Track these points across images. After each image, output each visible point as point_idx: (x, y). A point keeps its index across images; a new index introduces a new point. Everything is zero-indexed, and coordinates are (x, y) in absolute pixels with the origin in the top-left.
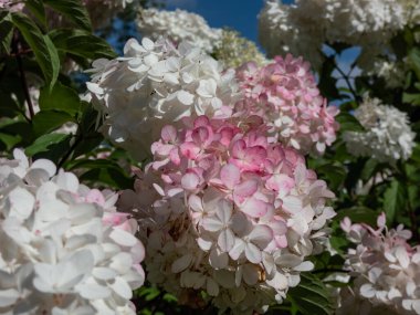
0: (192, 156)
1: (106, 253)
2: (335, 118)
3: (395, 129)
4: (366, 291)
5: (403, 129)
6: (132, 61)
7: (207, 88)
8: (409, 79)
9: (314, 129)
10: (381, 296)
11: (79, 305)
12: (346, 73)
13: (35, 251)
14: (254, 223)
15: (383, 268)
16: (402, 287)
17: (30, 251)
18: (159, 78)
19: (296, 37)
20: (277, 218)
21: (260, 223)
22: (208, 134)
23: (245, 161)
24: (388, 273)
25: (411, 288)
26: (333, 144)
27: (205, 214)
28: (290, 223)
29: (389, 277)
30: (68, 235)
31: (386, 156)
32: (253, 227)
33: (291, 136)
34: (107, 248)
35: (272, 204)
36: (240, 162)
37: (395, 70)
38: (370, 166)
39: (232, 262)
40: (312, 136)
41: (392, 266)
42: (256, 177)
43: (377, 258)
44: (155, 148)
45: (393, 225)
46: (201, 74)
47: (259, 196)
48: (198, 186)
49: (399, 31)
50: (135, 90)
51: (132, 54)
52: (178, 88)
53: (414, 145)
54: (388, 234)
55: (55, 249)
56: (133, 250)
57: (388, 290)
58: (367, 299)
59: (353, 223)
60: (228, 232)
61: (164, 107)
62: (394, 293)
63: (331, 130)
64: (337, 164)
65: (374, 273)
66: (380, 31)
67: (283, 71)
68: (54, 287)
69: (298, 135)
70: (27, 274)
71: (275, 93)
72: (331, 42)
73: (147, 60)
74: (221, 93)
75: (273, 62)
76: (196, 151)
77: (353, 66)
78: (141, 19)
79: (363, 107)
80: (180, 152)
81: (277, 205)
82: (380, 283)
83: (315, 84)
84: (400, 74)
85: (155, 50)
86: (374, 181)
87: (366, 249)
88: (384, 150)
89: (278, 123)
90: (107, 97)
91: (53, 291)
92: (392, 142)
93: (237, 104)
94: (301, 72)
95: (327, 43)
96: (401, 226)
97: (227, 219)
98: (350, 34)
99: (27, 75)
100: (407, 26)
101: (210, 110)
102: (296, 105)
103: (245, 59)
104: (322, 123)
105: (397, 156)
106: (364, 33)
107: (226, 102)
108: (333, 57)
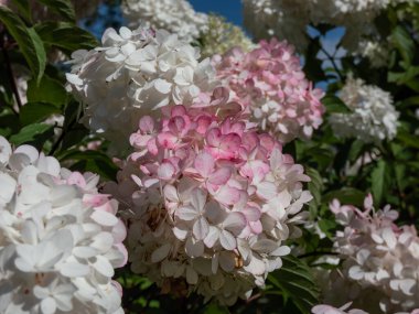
0: (169, 146)
1: (87, 233)
2: (321, 100)
3: (378, 109)
4: (355, 274)
5: (387, 109)
6: (110, 51)
7: (184, 76)
8: (393, 58)
9: (300, 113)
10: (370, 277)
11: (60, 283)
12: (331, 54)
13: (17, 233)
14: (228, 210)
15: (370, 250)
16: (389, 268)
17: (12, 233)
18: (137, 67)
19: (280, 20)
20: (252, 204)
21: (234, 210)
22: (184, 124)
23: (221, 149)
24: (376, 254)
25: (398, 269)
26: (320, 127)
27: (181, 203)
28: (265, 208)
29: (377, 259)
30: (49, 216)
31: (371, 137)
32: (227, 215)
33: (279, 120)
34: (88, 228)
35: (245, 191)
36: (216, 151)
37: (379, 50)
38: (356, 148)
39: (207, 250)
40: (299, 120)
41: (379, 247)
42: (230, 164)
43: (364, 240)
44: (134, 139)
45: (380, 205)
46: (178, 62)
47: (233, 183)
48: (173, 176)
49: (382, 10)
50: (114, 80)
51: (109, 43)
52: (155, 76)
53: (399, 124)
54: (375, 215)
55: (37, 231)
56: (114, 230)
57: (376, 271)
58: (356, 281)
59: (342, 204)
60: (203, 221)
61: (142, 96)
62: (382, 274)
63: (317, 113)
64: (324, 146)
65: (362, 255)
66: (364, 11)
67: (268, 55)
68: (35, 267)
69: (286, 119)
70: (10, 255)
71: (261, 78)
72: (316, 24)
73: (124, 49)
74: (199, 80)
75: (258, 46)
76: (174, 141)
77: (338, 47)
78: (127, 5)
79: (347, 88)
80: (157, 143)
81: (250, 192)
82: (369, 265)
83: (300, 68)
84: (385, 54)
85: (133, 38)
86: (363, 161)
87: (353, 231)
88: (369, 130)
89: (265, 108)
90: (86, 88)
91: (35, 270)
92: (376, 122)
93: (215, 91)
94: (286, 56)
95: (312, 24)
96: (388, 207)
97: (201, 208)
98: (333, 15)
99: (13, 67)
100: (390, 5)
101: (188, 98)
102: (282, 89)
103: (230, 44)
104: (309, 107)
105: (382, 136)
106: (348, 14)
107: (203, 89)
108: (317, 39)
